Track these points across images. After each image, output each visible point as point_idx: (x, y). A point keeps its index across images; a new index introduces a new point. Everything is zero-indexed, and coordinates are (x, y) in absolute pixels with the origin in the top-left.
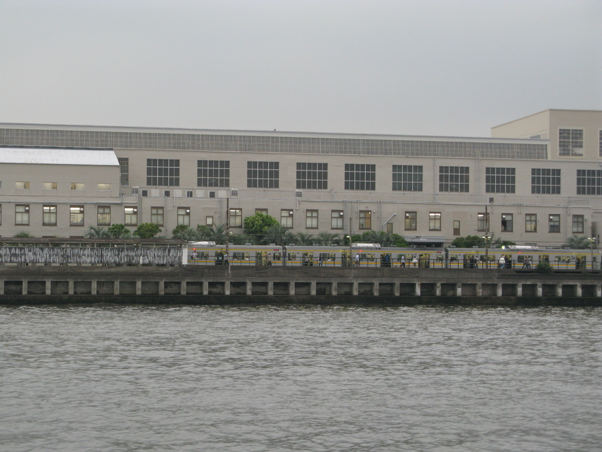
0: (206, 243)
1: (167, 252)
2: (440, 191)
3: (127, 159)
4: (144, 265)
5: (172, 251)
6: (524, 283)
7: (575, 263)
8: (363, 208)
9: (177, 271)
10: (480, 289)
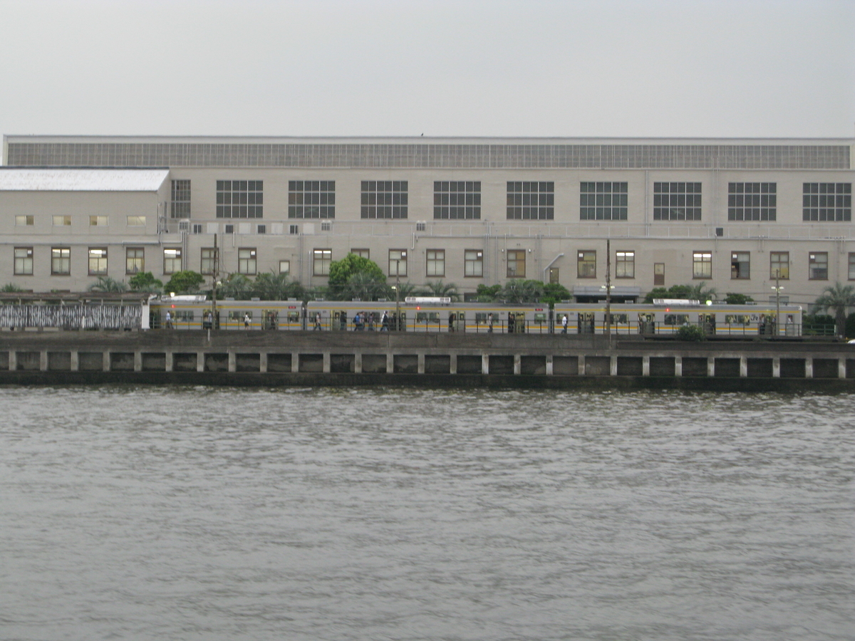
0: (192, 298)
1: (120, 311)
2: (655, 219)
3: (189, 181)
4: (88, 329)
5: (127, 310)
6: (652, 355)
7: (756, 325)
8: (513, 245)
9: (134, 337)
10: (582, 365)
